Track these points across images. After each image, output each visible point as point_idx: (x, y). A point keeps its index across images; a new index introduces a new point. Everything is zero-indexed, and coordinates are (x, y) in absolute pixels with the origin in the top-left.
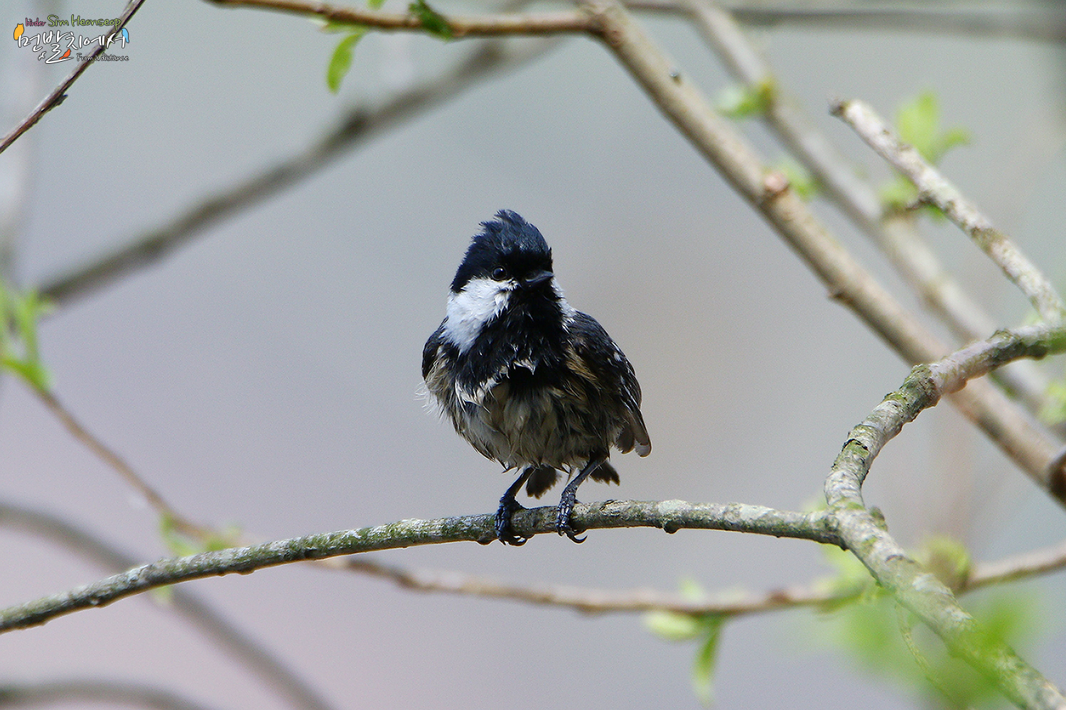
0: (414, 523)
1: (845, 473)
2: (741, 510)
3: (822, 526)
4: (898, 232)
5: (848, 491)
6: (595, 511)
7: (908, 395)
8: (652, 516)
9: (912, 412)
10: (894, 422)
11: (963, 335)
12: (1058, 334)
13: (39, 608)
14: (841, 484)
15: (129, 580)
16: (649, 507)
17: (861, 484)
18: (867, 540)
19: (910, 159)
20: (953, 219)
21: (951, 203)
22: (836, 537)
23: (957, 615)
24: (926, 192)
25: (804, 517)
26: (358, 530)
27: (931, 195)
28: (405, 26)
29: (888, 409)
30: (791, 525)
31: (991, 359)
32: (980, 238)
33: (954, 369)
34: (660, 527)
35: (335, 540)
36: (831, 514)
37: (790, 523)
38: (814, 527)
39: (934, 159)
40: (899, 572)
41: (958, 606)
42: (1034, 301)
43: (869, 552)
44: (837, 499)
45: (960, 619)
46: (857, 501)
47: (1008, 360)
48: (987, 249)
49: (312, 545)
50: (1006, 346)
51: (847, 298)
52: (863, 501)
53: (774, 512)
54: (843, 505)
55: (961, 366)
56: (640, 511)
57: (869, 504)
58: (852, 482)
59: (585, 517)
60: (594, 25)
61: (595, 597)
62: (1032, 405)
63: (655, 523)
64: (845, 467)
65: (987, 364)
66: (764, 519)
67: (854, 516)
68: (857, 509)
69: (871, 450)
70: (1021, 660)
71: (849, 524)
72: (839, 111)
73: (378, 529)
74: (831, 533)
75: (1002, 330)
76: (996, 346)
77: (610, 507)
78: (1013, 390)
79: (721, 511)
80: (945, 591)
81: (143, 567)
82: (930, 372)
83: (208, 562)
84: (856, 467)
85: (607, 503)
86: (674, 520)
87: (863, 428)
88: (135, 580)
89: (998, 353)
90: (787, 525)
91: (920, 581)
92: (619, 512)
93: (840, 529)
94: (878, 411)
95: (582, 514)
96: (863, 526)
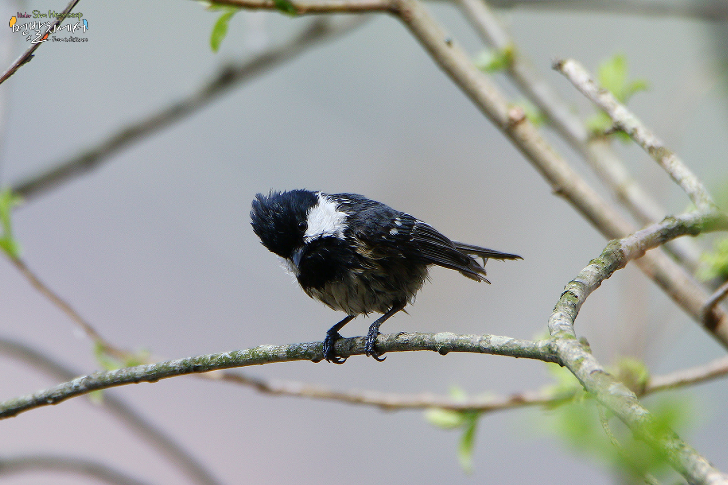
0: (268, 348)
1: (563, 314)
2: (491, 339)
3: (547, 350)
4: (599, 150)
5: (564, 327)
6: (392, 340)
7: (605, 261)
8: (430, 343)
9: (609, 272)
10: (595, 279)
11: (642, 219)
12: (709, 219)
13: (12, 405)
14: (560, 321)
15: (74, 386)
16: (429, 337)
17: (573, 321)
18: (577, 360)
19: (607, 99)
20: (636, 141)
21: (635, 130)
22: (556, 358)
23: (639, 411)
24: (618, 122)
25: (535, 344)
26: (230, 353)
27: (621, 124)
28: (264, 7)
29: (590, 272)
30: (526, 349)
31: (662, 236)
32: (654, 153)
33: (637, 243)
34: (436, 350)
35: (214, 360)
36: (553, 342)
38: (541, 351)
39: (624, 99)
40: (599, 381)
41: (640, 405)
42: (692, 197)
43: (579, 368)
44: (557, 331)
45: (641, 414)
46: (571, 333)
47: (674, 237)
48: (660, 161)
49: (198, 363)
50: (672, 227)
51: (565, 193)
52: (574, 333)
53: (514, 340)
54: (561, 335)
55: (642, 241)
56: (422, 340)
57: (579, 335)
58: (567, 320)
59: (385, 344)
60: (394, 7)
61: (392, 399)
62: (691, 268)
63: (432, 347)
64: (563, 310)
65: (659, 240)
66: (507, 345)
67: (568, 343)
68: (571, 338)
69: (580, 298)
70: (683, 441)
71: (565, 348)
72: (559, 66)
73: (244, 351)
74: (553, 355)
75: (670, 216)
76: (665, 227)
77: (401, 337)
78: (678, 257)
79: (478, 340)
80: (631, 395)
81: (83, 378)
82: (620, 245)
83: (128, 374)
84: (570, 310)
85: (400, 334)
86: (446, 346)
87: (574, 283)
88: (78, 387)
89: (666, 232)
90: (523, 349)
91: (613, 388)
92: (408, 340)
93: (558, 352)
94: (585, 271)
95: (383, 342)
96: (574, 351)
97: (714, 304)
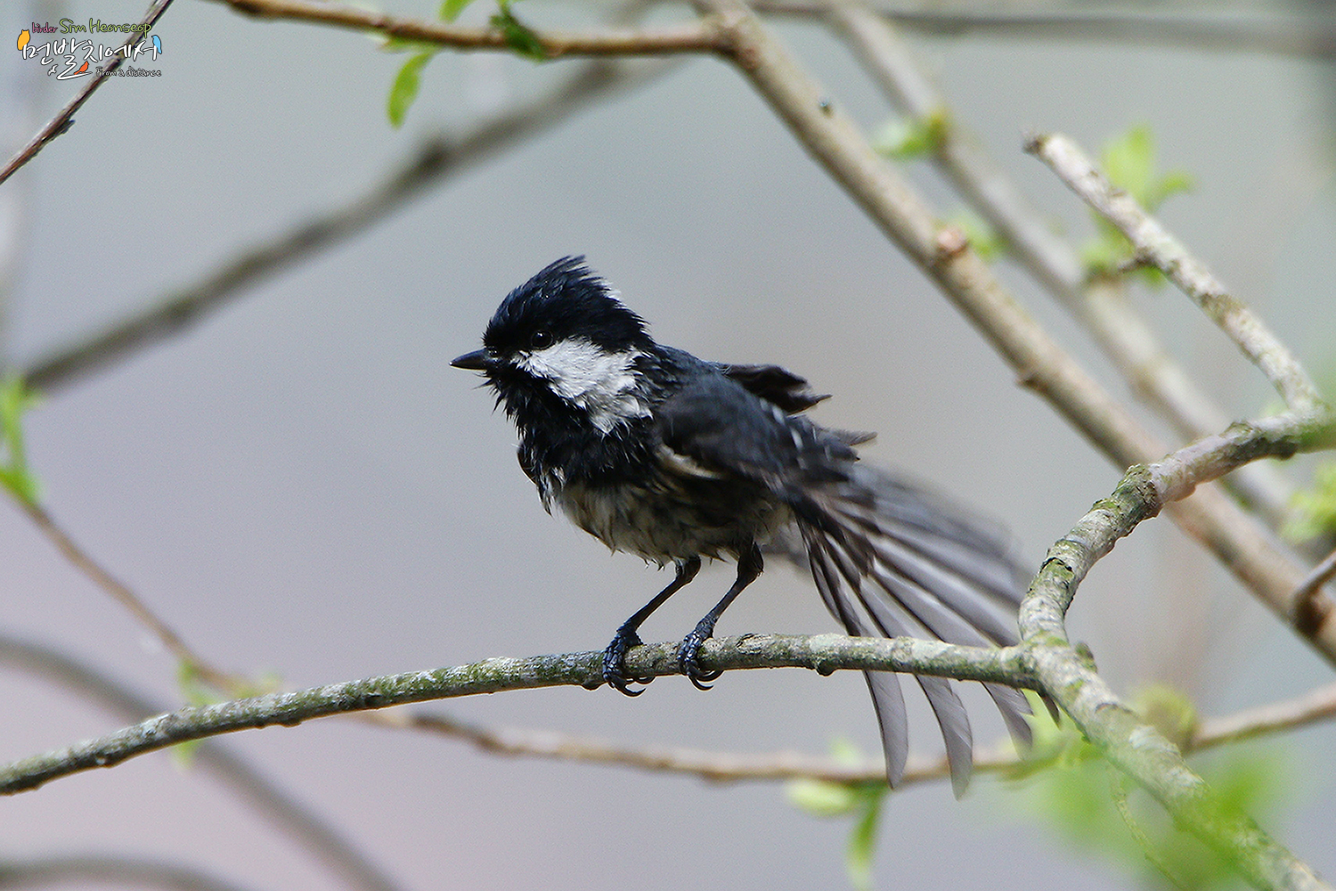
0: (503, 663)
1: (1045, 600)
2: (913, 647)
3: (1016, 666)
4: (1102, 301)
5: (1048, 623)
6: (730, 647)
7: (1123, 504)
8: (802, 654)
9: (1127, 525)
10: (1104, 537)
11: (1189, 433)
12: (1309, 427)
13: (31, 769)
14: (1039, 614)
15: (144, 733)
16: (798, 642)
17: (1064, 614)
18: (1072, 684)
19: (1123, 208)
20: (1179, 283)
21: (1176, 263)
22: (1032, 680)
23: (1184, 778)
24: (1145, 249)
25: (993, 655)
26: (432, 671)
27: (1150, 252)
28: (485, 43)
29: (1096, 522)
30: (977, 665)
31: (1225, 458)
32: (1211, 307)
33: (1179, 470)
34: (811, 667)
35: (403, 684)
36: (1026, 651)
37: (974, 663)
38: (1005, 668)
39: (1152, 206)
40: (1112, 724)
41: (1185, 767)
42: (1280, 386)
43: (1074, 699)
44: (1035, 632)
45: (1188, 783)
46: (1060, 635)
47: (1247, 460)
48: (1221, 321)
49: (374, 690)
50: (1244, 442)
51: (1040, 384)
52: (1066, 634)
53: (955, 649)
54: (1041, 640)
55: (1189, 467)
56: (786, 648)
57: (1075, 638)
58: (1053, 611)
59: (717, 655)
60: (725, 43)
61: (725, 761)
62: (1272, 518)
63: (806, 663)
64: (1045, 592)
65: (1220, 465)
66: (942, 658)
67: (1055, 653)
68: (1059, 645)
69: (1077, 572)
70: (1265, 834)
71: (1049, 664)
72: (1035, 147)
73: (459, 670)
74: (1027, 676)
75: (1240, 422)
76: (1232, 442)
77: (749, 642)
78: (1248, 500)
79: (889, 648)
80: (1169, 748)
81: (162, 717)
82: (1150, 474)
83: (244, 711)
84: (1058, 593)
85: (746, 637)
86: (830, 660)
87: (1066, 544)
88: (152, 734)
89: (1234, 450)
90: (971, 665)
91: (1139, 736)
92: (760, 648)
93: (1037, 670)
94: (1084, 522)
95: (714, 652)
96: (1066, 667)
97: (1314, 587)
